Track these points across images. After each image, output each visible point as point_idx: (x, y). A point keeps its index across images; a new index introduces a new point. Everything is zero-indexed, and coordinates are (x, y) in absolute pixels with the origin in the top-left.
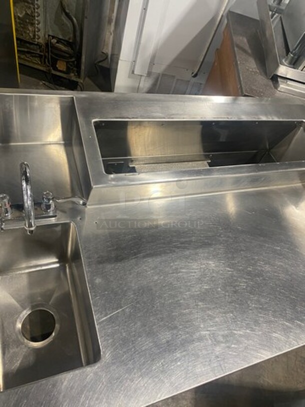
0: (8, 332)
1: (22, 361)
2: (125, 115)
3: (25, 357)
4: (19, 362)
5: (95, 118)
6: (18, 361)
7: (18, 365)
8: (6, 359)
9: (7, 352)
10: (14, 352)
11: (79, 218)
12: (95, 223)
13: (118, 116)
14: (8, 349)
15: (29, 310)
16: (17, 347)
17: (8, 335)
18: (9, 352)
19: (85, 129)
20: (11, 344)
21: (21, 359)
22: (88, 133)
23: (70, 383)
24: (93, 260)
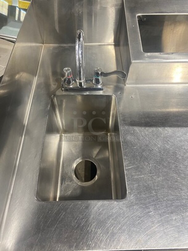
0: (66, 170)
1: (72, 191)
2: (164, 10)
3: (75, 189)
4: (70, 192)
5: (139, 13)
6: (70, 190)
7: (70, 193)
8: (62, 187)
9: (63, 183)
10: (68, 184)
11: (119, 93)
12: (131, 97)
13: (157, 11)
14: (65, 182)
15: (80, 159)
16: (70, 182)
17: (65, 172)
18: (65, 183)
19: (130, 20)
20: (67, 178)
21: (72, 190)
22: (132, 23)
23: (100, 209)
24: (127, 122)
